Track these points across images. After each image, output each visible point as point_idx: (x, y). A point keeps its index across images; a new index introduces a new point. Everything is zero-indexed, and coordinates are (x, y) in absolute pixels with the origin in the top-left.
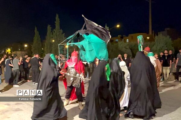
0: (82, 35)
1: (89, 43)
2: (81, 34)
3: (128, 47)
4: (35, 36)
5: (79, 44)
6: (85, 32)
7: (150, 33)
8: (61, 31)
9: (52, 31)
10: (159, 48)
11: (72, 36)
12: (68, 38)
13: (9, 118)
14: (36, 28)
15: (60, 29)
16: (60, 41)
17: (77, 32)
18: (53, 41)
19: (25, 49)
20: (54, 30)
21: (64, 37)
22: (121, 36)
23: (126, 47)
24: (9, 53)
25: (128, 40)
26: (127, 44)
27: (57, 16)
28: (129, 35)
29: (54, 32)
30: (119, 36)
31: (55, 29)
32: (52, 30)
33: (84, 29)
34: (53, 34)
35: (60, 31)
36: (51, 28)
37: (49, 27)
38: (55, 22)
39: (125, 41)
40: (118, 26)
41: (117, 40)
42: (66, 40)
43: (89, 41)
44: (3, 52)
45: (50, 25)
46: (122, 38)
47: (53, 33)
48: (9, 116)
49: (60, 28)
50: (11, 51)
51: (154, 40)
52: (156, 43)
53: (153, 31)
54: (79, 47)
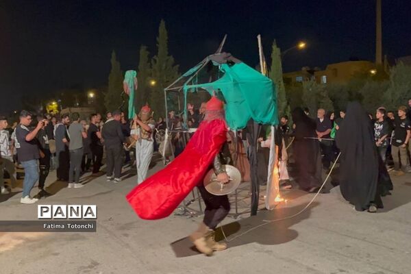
0: (218, 67)
1: (236, 84)
2: (215, 64)
3: (324, 94)
4: (112, 71)
5: (211, 87)
6: (224, 59)
7: (379, 60)
8: (172, 59)
9: (149, 61)
10: (399, 96)
11: (195, 69)
12: (186, 75)
13: (57, 254)
14: (114, 54)
15: (169, 55)
16: (167, 82)
17: (207, 60)
18: (153, 83)
19: (89, 103)
20: (155, 57)
21: (177, 73)
22: (309, 69)
23: (322, 93)
24: (55, 111)
25: (324, 77)
26: (323, 86)
27: (163, 24)
28: (328, 66)
29: (155, 61)
30: (304, 69)
31: (157, 55)
32: (150, 57)
33: (222, 52)
34: (151, 68)
35: (167, 60)
36: (148, 52)
37: (143, 52)
38: (157, 39)
39: (319, 81)
40: (302, 45)
41: (300, 79)
42: (181, 77)
43: (234, 80)
44: (42, 109)
45: (145, 47)
46: (311, 72)
47: (151, 65)
48: (57, 252)
49: (167, 53)
50: (58, 108)
51: (387, 78)
52: (393, 83)
53: (385, 56)
54: (212, 94)
